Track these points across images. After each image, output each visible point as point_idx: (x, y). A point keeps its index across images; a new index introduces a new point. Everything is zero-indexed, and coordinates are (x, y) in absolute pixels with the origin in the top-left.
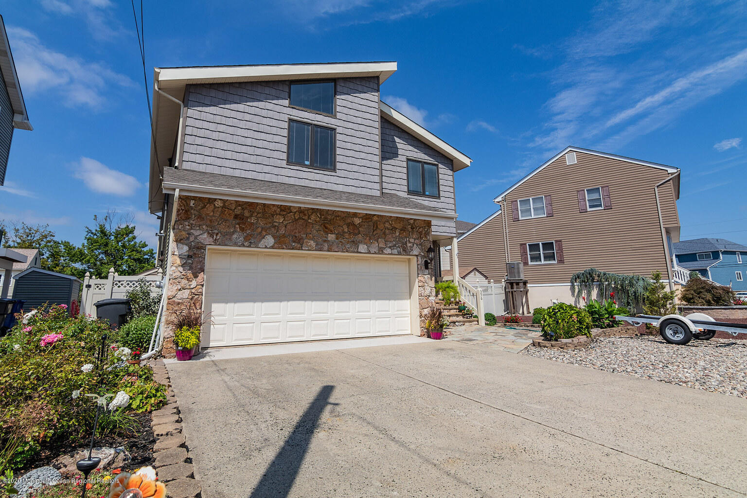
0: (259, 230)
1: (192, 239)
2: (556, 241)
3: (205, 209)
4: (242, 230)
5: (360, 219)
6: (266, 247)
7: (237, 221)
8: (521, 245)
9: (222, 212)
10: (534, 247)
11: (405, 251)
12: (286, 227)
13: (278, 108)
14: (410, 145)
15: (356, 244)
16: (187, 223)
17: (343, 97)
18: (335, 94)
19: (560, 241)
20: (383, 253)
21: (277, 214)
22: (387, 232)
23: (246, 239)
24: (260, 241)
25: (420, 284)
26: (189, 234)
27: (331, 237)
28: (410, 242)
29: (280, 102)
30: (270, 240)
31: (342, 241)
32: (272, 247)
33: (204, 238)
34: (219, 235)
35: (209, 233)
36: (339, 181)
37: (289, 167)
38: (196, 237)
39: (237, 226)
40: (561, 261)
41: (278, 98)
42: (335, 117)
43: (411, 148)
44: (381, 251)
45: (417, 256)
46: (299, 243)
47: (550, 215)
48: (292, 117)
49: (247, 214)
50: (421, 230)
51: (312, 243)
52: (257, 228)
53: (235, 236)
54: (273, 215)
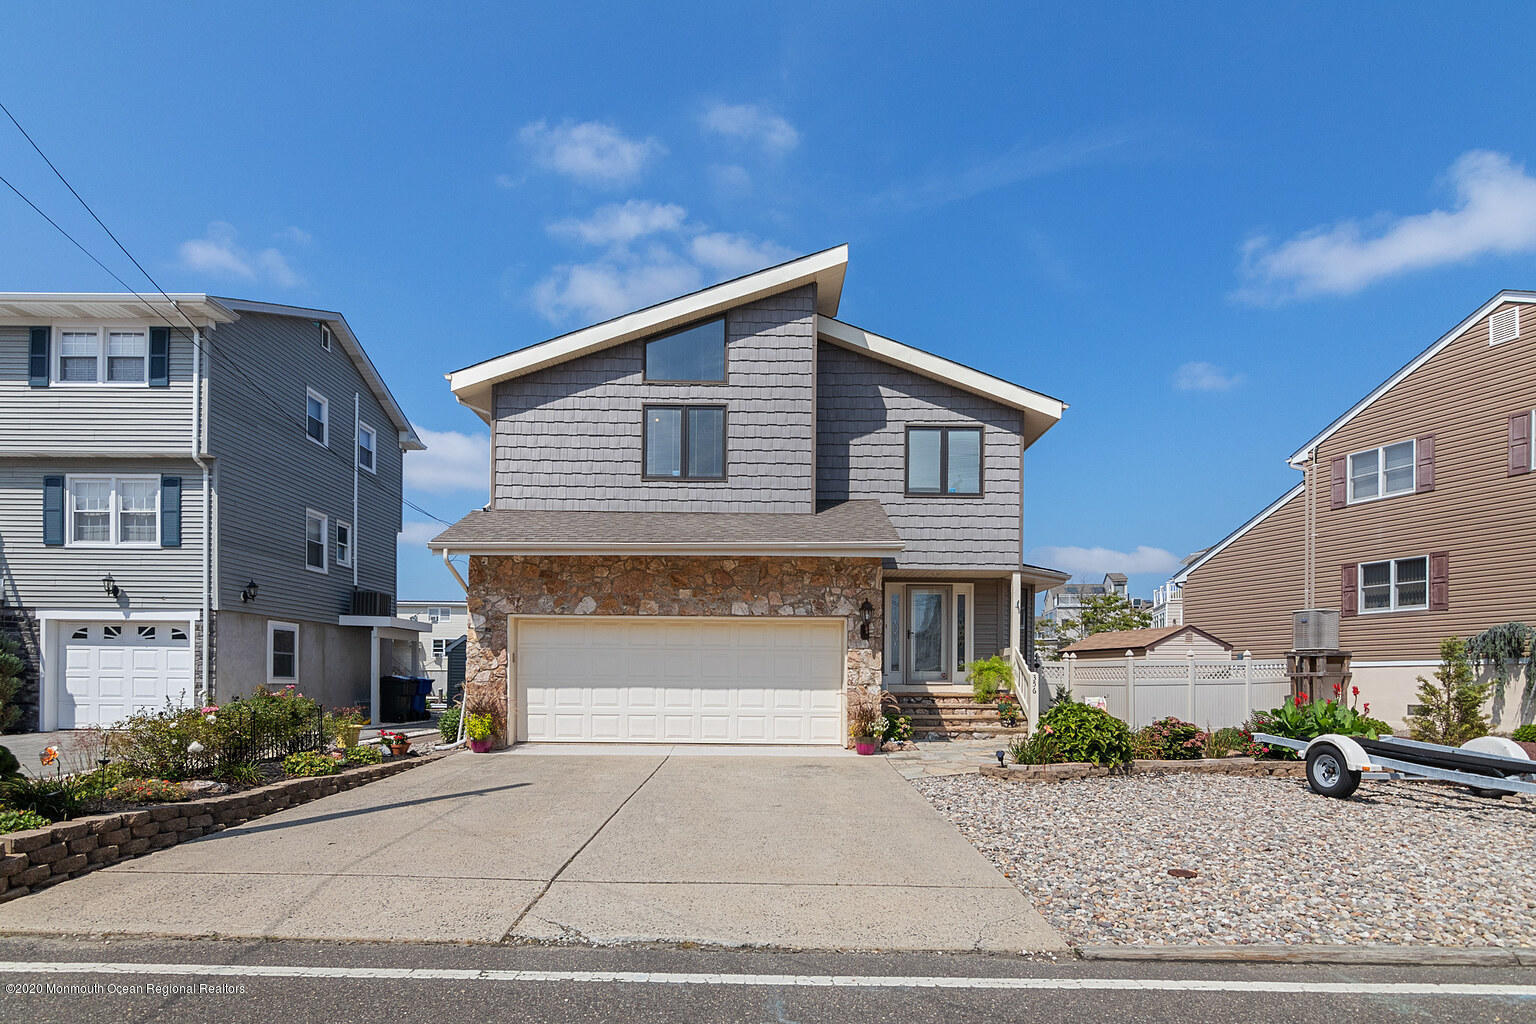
0: (575, 589)
1: (488, 607)
3: (502, 567)
4: (551, 591)
5: (737, 562)
6: (585, 614)
7: (545, 580)
8: (1345, 567)
9: (524, 569)
11: (821, 609)
12: (612, 584)
13: (625, 391)
15: (727, 602)
16: (481, 588)
17: (740, 343)
18: (727, 340)
20: (777, 614)
21: (598, 566)
22: (786, 579)
23: (557, 603)
24: (576, 605)
25: (851, 664)
26: (485, 601)
27: (684, 594)
28: (832, 594)
29: (627, 379)
30: (590, 604)
31: (704, 598)
32: (594, 613)
33: (504, 605)
34: (522, 600)
35: (508, 598)
36: (736, 495)
37: (645, 484)
38: (493, 605)
39: (544, 587)
41: (624, 373)
42: (725, 383)
44: (774, 611)
45: (847, 616)
46: (632, 605)
48: (649, 400)
49: (556, 568)
50: (856, 571)
51: (654, 605)
52: (571, 587)
53: (541, 601)
54: (593, 568)
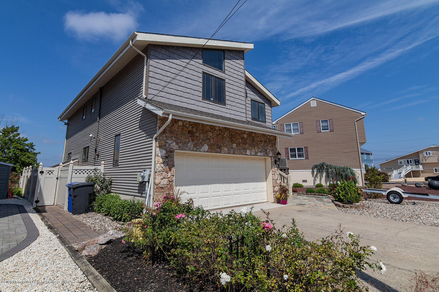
0: (201, 140)
1: (167, 146)
2: (305, 147)
3: (174, 127)
4: (193, 140)
5: (247, 135)
6: (204, 151)
7: (190, 135)
8: (286, 148)
9: (182, 129)
10: (293, 150)
11: (267, 154)
12: (213, 139)
13: (197, 65)
14: (252, 92)
15: (245, 149)
16: (164, 136)
17: (228, 61)
18: (224, 59)
19: (307, 147)
20: (257, 155)
21: (209, 131)
22: (259, 143)
23: (195, 146)
24: (201, 148)
25: (273, 173)
26: (165, 143)
27: (234, 145)
28: (268, 149)
29: (198, 61)
30: (206, 147)
31: (239, 148)
32: (207, 152)
33: (174, 145)
34: (181, 143)
35: (176, 142)
36: (228, 111)
37: (203, 101)
38: (169, 145)
39: (190, 138)
40: (307, 158)
41: (197, 58)
42: (224, 73)
43: (252, 93)
44: (256, 154)
45: (271, 157)
46: (219, 149)
47: (302, 133)
48: (204, 71)
49: (194, 130)
50: (272, 142)
51: (226, 149)
52: (200, 139)
53: (189, 144)
54: (207, 132)
